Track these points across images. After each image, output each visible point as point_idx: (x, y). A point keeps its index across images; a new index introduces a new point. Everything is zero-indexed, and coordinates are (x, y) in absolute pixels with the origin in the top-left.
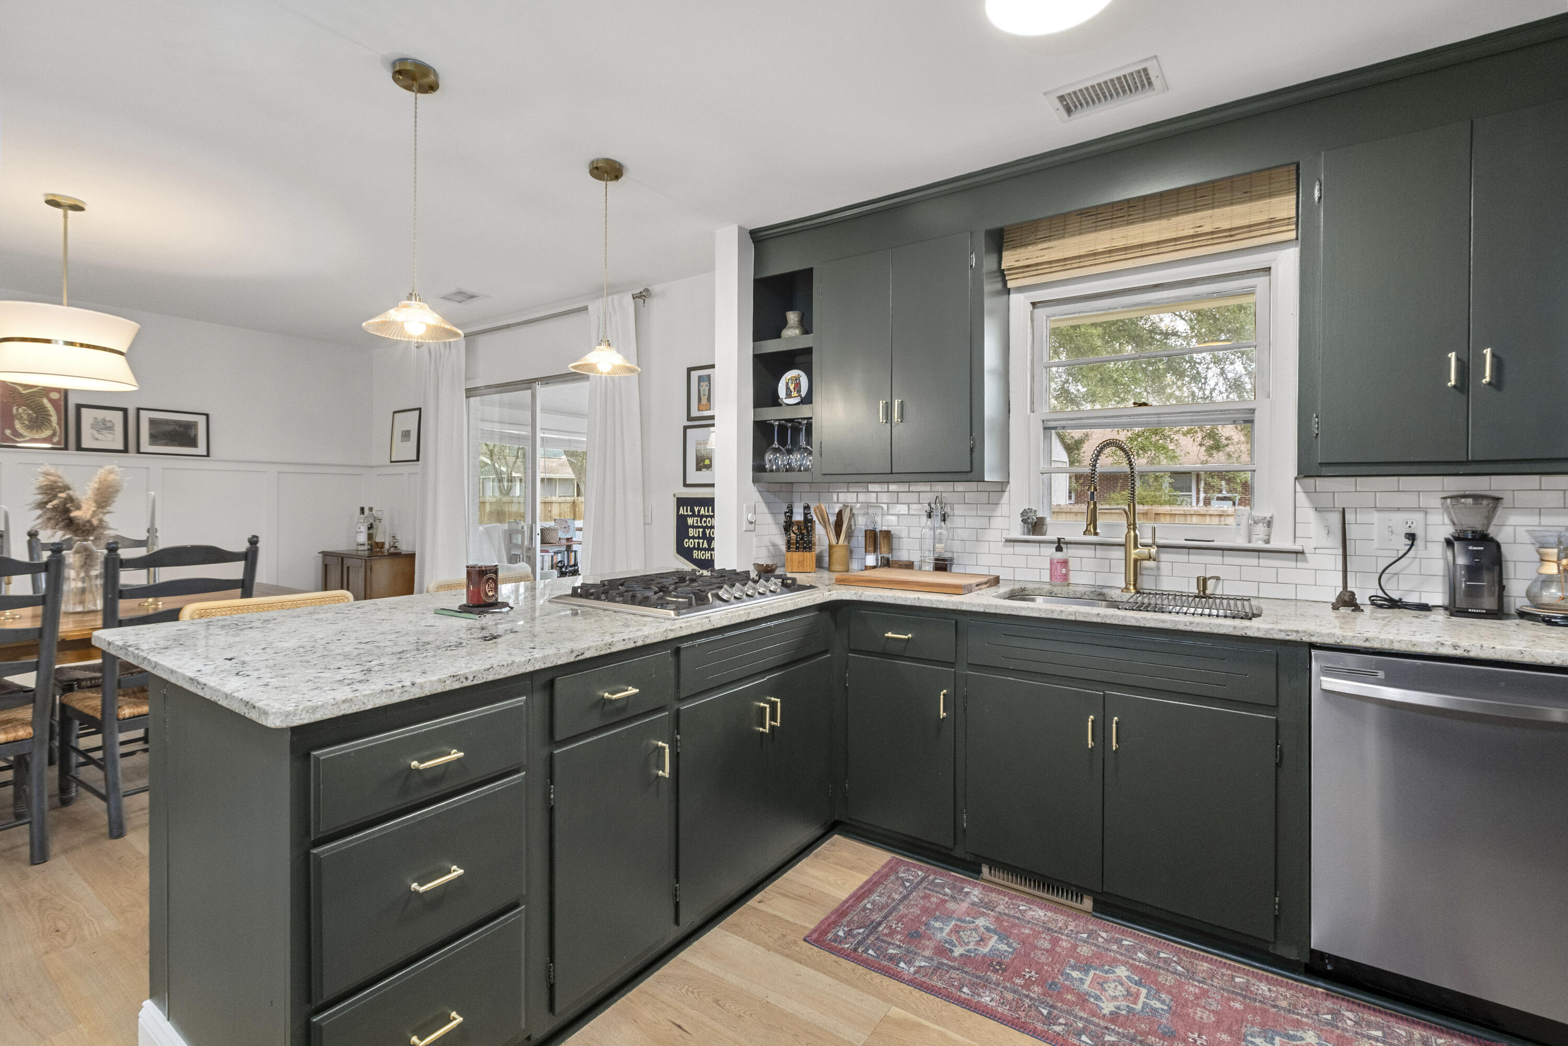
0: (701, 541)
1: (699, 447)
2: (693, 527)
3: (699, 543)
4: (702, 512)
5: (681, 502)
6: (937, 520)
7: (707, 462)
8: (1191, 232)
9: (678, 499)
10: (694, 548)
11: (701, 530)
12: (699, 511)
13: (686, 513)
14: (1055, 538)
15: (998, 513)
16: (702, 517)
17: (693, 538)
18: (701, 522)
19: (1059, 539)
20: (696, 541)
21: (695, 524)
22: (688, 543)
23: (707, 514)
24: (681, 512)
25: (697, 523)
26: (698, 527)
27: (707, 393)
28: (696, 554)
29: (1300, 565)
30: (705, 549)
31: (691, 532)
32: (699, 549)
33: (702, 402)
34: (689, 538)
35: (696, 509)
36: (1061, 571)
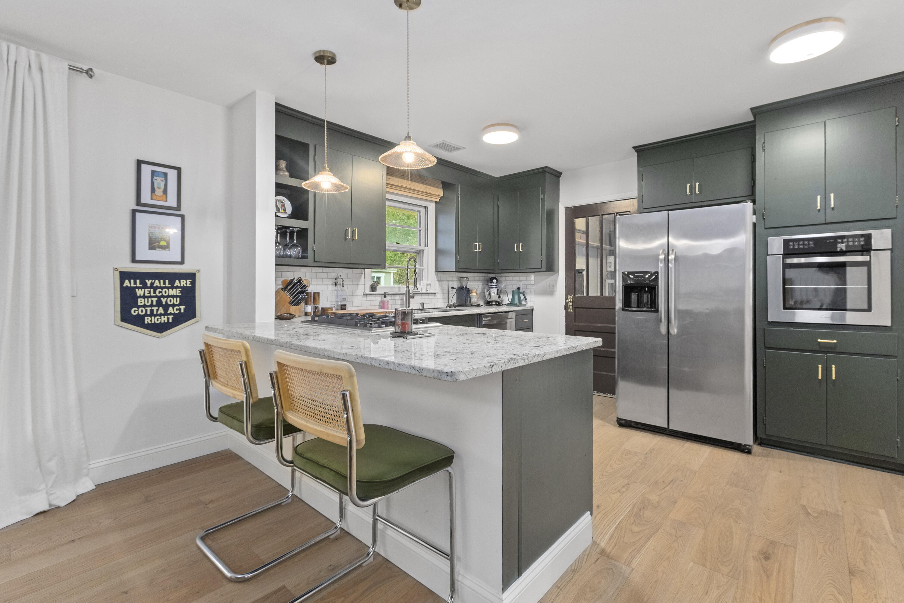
0: (155, 309)
1: (152, 230)
2: (144, 297)
3: (152, 311)
4: (157, 283)
5: (124, 276)
6: (339, 287)
7: (163, 243)
8: (424, 191)
9: (121, 272)
10: (146, 315)
11: (155, 300)
12: (152, 284)
13: (133, 285)
14: (383, 292)
15: (360, 283)
16: (155, 289)
17: (145, 306)
18: (155, 292)
19: (385, 293)
20: (149, 309)
21: (146, 295)
22: (134, 312)
23: (162, 285)
24: (127, 283)
25: (150, 293)
26: (148, 297)
27: (162, 186)
28: (147, 320)
29: (435, 297)
30: (161, 315)
31: (141, 302)
32: (152, 314)
33: (156, 193)
34: (138, 307)
35: (149, 282)
36: (383, 305)
